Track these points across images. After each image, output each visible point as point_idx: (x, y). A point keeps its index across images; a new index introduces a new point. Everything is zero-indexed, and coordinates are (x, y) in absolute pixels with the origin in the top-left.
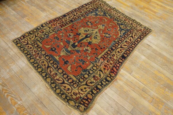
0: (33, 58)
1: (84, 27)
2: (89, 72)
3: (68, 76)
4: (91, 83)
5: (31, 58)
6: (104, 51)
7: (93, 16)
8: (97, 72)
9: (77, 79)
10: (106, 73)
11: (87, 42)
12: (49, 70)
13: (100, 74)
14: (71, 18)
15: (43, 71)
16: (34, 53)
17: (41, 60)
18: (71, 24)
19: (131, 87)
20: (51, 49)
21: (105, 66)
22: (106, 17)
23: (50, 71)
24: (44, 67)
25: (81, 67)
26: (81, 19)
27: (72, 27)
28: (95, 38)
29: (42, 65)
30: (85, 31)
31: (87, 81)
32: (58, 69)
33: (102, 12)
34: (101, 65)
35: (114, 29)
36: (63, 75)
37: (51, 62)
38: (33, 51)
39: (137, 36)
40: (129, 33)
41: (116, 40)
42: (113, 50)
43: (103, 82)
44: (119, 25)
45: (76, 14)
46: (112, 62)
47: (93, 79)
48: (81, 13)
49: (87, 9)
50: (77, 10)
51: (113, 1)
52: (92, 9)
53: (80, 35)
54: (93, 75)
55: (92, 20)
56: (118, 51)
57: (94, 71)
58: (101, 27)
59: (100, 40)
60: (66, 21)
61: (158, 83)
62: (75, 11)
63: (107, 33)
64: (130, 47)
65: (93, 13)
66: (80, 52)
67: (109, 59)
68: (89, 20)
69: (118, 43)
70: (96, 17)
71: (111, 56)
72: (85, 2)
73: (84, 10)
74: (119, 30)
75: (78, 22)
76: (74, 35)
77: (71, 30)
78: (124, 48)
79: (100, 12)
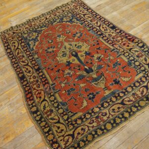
0: (105, 126)
2: (131, 60)
3: (138, 82)
4: (146, 60)
5: (103, 128)
6: (102, 42)
7: (36, 44)
8: (132, 53)
9: (140, 72)
10: (134, 46)
11: (84, 56)
12: (127, 103)
13: (134, 51)
15: (129, 110)
16: (95, 124)
17: (109, 113)
18: (44, 71)
20: (90, 99)
21: (124, 45)
22: (43, 31)
23: (129, 101)
24: (122, 110)
25: (125, 66)
26: (38, 58)
27: (52, 69)
29: (118, 112)
31: (144, 64)
32: (125, 92)
35: (69, 27)
36: (136, 87)
37: (114, 99)
38: (91, 125)
39: (84, 11)
40: (78, 16)
41: (88, 29)
42: (102, 34)
43: (145, 50)
44: (62, 22)
45: (25, 62)
46: (119, 38)
47: (141, 58)
48: (23, 56)
49: (18, 48)
50: (16, 60)
51: (12, 19)
52: (21, 44)
53: (71, 62)
54: (136, 57)
55: (43, 46)
56: (105, 30)
57: (130, 56)
58: (61, 38)
59: (85, 43)
60: (34, 77)
61: (145, 12)
62: (17, 63)
63: (75, 35)
64: (100, 20)
65: (30, 43)
66: (102, 65)
67: (114, 40)
68: (43, 49)
69: (92, 28)
70: (40, 41)
71: (111, 37)
73: (18, 52)
74: (71, 23)
75: (42, 62)
76: (69, 70)
77: (59, 72)
78: (100, 24)
79: (30, 35)
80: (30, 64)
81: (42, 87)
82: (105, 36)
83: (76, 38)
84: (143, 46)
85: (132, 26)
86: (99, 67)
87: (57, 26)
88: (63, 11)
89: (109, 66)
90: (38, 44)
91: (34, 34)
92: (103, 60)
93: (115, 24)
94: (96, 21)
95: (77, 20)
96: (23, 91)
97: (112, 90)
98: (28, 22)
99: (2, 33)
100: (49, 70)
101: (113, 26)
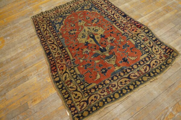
0: (113, 95)
1: (76, 37)
2: (138, 43)
3: (142, 61)
4: (150, 44)
5: (112, 96)
6: (115, 27)
7: (61, 27)
8: (139, 37)
9: (145, 53)
10: (141, 32)
11: (100, 38)
12: (133, 78)
13: (141, 36)
15: (134, 84)
16: (106, 93)
17: (118, 85)
18: (67, 49)
19: (154, 20)
20: (103, 73)
21: (133, 30)
22: (67, 17)
23: (134, 76)
24: (128, 83)
26: (62, 38)
27: (73, 48)
28: (96, 31)
29: (125, 84)
31: (149, 46)
32: (132, 68)
33: (59, 19)
35: (88, 14)
36: (141, 65)
37: (122, 74)
38: (102, 94)
39: (101, 1)
40: (96, 5)
41: (104, 16)
42: (115, 21)
43: (150, 35)
44: (83, 10)
45: (51, 41)
46: (129, 25)
47: (146, 42)
48: (50, 36)
49: (46, 30)
50: (44, 40)
51: (42, 6)
52: (49, 26)
53: (88, 42)
54: (142, 41)
55: (67, 28)
56: (118, 18)
57: (137, 39)
58: (82, 23)
59: (101, 28)
60: (59, 54)
61: (152, 4)
62: (45, 42)
63: (93, 20)
64: (114, 9)
65: (56, 26)
66: (114, 46)
67: (125, 26)
68: (66, 31)
69: (107, 16)
70: (64, 24)
71: (123, 24)
72: (31, 30)
73: (47, 33)
74: (90, 11)
75: (66, 42)
76: (87, 48)
77: (78, 50)
78: (114, 13)
79: (57, 20)
80: (55, 43)
81: (64, 62)
82: (118, 23)
83: (94, 23)
84: (148, 32)
85: (140, 15)
86: (112, 48)
87: (79, 13)
88: (85, 1)
89: (119, 47)
90: (63, 27)
91: (60, 18)
92: (115, 42)
93: (126, 13)
94: (111, 10)
95: (96, 9)
96: (49, 65)
97: (121, 67)
98: (55, 9)
99: (34, 17)
100: (71, 48)
101: (125, 14)
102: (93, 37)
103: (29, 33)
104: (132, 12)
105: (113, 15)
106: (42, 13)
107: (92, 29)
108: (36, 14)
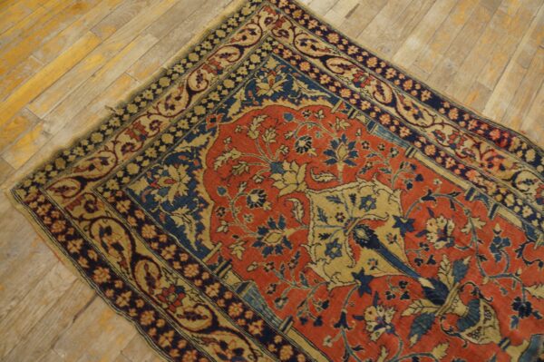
1: (303, 261)
2: (529, 219)
6: (428, 167)
7: (206, 221)
8: (522, 191)
11: (399, 237)
13: (524, 182)
14: (240, 344)
18: (292, 335)
21: (490, 164)
22: (203, 153)
25: (523, 246)
26: (243, 287)
27: (319, 322)
28: (367, 203)
30: (339, 254)
33: (166, 173)
34: (492, 181)
35: (294, 120)
39: (313, 41)
44: (260, 99)
45: (199, 317)
46: (468, 143)
48: (180, 291)
49: (136, 257)
50: (157, 316)
52: (139, 229)
53: (366, 273)
54: (535, 205)
55: (237, 222)
56: (416, 117)
57: (520, 202)
58: (289, 177)
59: (379, 185)
62: (167, 328)
63: (330, 153)
64: (384, 74)
65: (179, 221)
66: (462, 260)
67: (459, 152)
68: (241, 238)
69: (373, 114)
70: (212, 203)
71: (445, 143)
72: (51, 275)
73: (148, 274)
74: (292, 101)
75: (268, 299)
76: (375, 305)
77: (346, 326)
78: (393, 95)
79: (161, 182)
80: (224, 322)
82: (429, 143)
83: (340, 167)
84: (538, 160)
85: (480, 86)
86: (460, 271)
87: (248, 120)
88: (241, 49)
89: (482, 258)
90: (215, 222)
91: (172, 170)
92: (459, 240)
94: (374, 83)
97: (526, 343)
98: (121, 117)
99: (27, 189)
100: (309, 326)
101: (432, 95)
102: (373, 243)
103: (52, 295)
104: (448, 76)
105: (393, 104)
106: (61, 155)
107: (349, 200)
108: (29, 170)
